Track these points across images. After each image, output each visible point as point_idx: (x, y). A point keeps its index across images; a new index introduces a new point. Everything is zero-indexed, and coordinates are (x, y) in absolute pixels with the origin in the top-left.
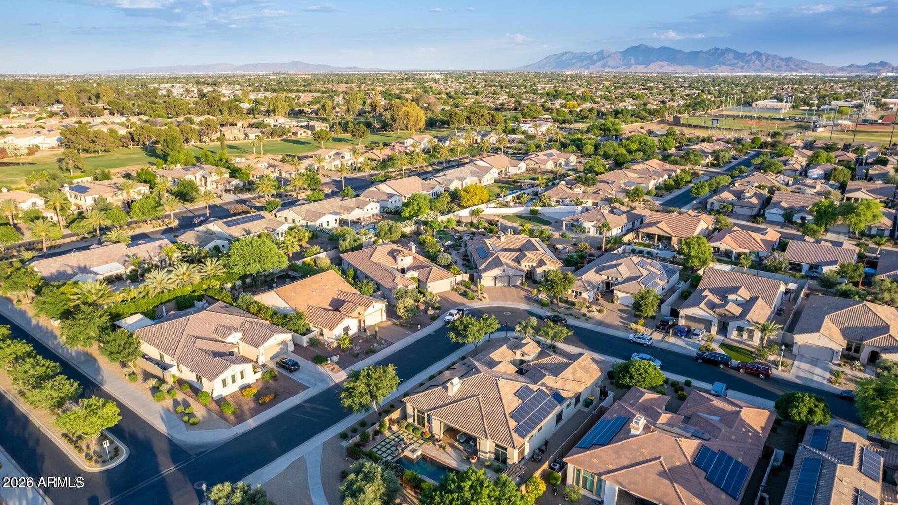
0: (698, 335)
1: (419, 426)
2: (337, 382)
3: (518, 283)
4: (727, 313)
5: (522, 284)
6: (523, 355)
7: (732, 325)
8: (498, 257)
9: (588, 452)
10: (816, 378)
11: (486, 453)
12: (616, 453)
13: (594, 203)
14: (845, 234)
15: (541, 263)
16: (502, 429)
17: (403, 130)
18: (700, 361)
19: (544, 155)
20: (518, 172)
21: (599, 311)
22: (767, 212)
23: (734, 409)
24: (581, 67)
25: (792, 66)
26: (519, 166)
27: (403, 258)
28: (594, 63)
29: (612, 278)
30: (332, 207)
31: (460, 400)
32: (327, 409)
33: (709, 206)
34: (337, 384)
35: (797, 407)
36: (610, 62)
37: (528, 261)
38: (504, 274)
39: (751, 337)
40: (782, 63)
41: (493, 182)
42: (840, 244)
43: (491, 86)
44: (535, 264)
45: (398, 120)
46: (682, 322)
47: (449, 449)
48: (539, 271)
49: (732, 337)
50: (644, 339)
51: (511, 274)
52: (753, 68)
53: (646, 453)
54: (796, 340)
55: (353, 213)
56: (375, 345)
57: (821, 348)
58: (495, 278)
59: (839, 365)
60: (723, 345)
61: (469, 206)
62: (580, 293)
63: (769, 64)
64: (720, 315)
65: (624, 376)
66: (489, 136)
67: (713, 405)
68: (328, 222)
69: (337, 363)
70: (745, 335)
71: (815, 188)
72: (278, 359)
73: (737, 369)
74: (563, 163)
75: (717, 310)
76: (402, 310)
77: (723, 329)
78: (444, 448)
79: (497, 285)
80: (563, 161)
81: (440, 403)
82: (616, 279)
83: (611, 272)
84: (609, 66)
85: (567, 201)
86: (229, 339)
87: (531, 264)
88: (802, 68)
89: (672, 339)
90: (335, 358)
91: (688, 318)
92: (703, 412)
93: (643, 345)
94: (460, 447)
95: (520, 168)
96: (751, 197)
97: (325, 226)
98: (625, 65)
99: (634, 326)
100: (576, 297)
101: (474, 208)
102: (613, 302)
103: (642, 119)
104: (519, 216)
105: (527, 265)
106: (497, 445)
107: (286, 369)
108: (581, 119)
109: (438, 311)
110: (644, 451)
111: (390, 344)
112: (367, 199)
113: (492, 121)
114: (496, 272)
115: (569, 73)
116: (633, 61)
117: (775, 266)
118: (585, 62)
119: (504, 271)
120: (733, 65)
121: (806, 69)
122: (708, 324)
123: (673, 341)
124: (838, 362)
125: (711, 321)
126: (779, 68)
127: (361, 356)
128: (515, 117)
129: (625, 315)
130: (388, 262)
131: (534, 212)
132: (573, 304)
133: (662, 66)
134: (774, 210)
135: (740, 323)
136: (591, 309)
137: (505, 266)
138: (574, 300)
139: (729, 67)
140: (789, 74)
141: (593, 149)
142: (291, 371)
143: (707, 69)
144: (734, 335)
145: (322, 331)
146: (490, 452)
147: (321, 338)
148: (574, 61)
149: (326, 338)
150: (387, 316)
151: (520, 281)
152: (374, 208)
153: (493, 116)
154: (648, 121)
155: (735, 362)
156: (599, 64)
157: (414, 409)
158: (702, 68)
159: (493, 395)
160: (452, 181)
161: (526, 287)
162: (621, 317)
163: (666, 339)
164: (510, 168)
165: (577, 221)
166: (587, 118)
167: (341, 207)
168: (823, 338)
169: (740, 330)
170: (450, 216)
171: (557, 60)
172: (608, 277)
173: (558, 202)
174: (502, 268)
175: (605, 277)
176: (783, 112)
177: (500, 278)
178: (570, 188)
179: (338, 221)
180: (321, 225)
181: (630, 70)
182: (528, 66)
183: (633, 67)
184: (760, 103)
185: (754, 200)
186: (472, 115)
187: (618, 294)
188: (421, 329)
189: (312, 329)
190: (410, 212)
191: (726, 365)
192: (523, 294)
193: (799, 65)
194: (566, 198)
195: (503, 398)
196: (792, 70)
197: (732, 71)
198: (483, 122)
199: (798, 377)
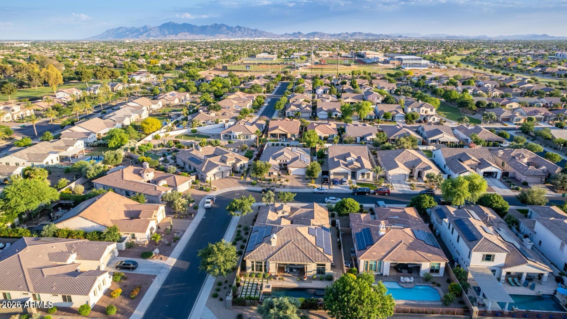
0: (346, 182)
1: (257, 272)
2: (172, 265)
3: (228, 175)
4: (355, 167)
5: (230, 175)
6: (283, 213)
7: (359, 173)
8: (209, 161)
9: (368, 251)
10: (406, 189)
11: (312, 272)
12: (381, 246)
13: (226, 121)
14: (357, 120)
15: (238, 160)
16: (318, 254)
17: (39, 86)
18: (356, 194)
19: (170, 95)
20: (159, 107)
21: (287, 181)
22: (318, 114)
23: (402, 210)
24: (133, 37)
25: (258, 34)
26: (158, 103)
27: (148, 174)
28: (141, 34)
29: (283, 161)
30: (47, 148)
31: (282, 247)
32: (183, 284)
33: (286, 115)
34: (173, 267)
35: (425, 202)
36: (152, 34)
37: (230, 160)
38: (219, 171)
39: (368, 177)
40: (253, 33)
41: (148, 116)
42: (357, 125)
43: (81, 52)
44: (234, 162)
45: (34, 79)
46: (332, 177)
47: (285, 279)
48: (238, 165)
49: (359, 179)
50: (324, 190)
51: (224, 170)
52: (238, 35)
53: (394, 241)
54: (389, 174)
55: (68, 150)
56: (175, 234)
57: (400, 174)
58: (215, 175)
59: (409, 181)
60: (358, 184)
61: (150, 134)
62: (272, 173)
63: (246, 33)
64: (351, 169)
65: (343, 209)
66: (117, 86)
67: (391, 212)
68: (52, 160)
69: (160, 254)
70: (366, 176)
71: (329, 99)
72: (114, 264)
73: (374, 193)
74: (183, 99)
75: (350, 167)
76: (181, 207)
77: (354, 175)
78: (282, 279)
79: (216, 179)
80: (183, 98)
81: (271, 253)
82: (286, 161)
83: (281, 157)
84: (152, 36)
85: (210, 122)
86: (69, 261)
87: (232, 162)
88: (263, 35)
89: (334, 187)
90: (157, 251)
91: (335, 174)
92: (390, 216)
93: (323, 193)
94: (289, 275)
95: (159, 105)
96: (306, 107)
97: (50, 164)
98: (163, 35)
99: (310, 184)
100: (270, 175)
101: (154, 134)
102: (289, 175)
103: (204, 68)
104: (187, 135)
105: (230, 163)
106: (318, 265)
107: (129, 269)
108: (166, 70)
109: (194, 203)
110: (392, 240)
111: (184, 231)
112: (72, 139)
113: (112, 75)
114: (215, 170)
115: (128, 41)
116: (167, 33)
117: (349, 141)
118: (135, 34)
119: (219, 169)
120: (227, 34)
121: (265, 36)
122: (346, 175)
123: (335, 188)
124: (408, 180)
125: (347, 173)
126: (251, 36)
127: (173, 244)
128: (122, 72)
129: (301, 180)
130: (136, 178)
131: (194, 131)
132: (270, 180)
133: (185, 35)
134: (321, 113)
135: (362, 171)
136: (281, 181)
137: (220, 166)
138: (269, 178)
139: (225, 35)
140: (258, 39)
141: (196, 89)
142: (133, 269)
143: (212, 37)
144: (360, 178)
145: (134, 235)
146: (314, 270)
147: (134, 240)
148: (127, 33)
149: (138, 240)
150: (166, 214)
151: (229, 174)
152: (80, 145)
153: (113, 72)
154: (207, 69)
155: (372, 191)
156: (145, 34)
157: (253, 262)
158: (210, 36)
159: (299, 237)
160: (123, 119)
161: (234, 177)
162: (300, 182)
163: (331, 187)
164: (152, 105)
165: (231, 132)
166: (170, 69)
167: (55, 147)
168: (401, 170)
169: (363, 174)
170: (142, 142)
171: (115, 33)
172: (281, 161)
173: (204, 123)
174: (218, 167)
175: (279, 161)
176: (274, 60)
177: (217, 174)
178: (207, 114)
179: (59, 158)
180: (47, 163)
181: (166, 39)
182: (94, 37)
183: (168, 36)
184: (259, 56)
185: (308, 108)
186: (98, 72)
187: (291, 169)
188: (194, 216)
189: (124, 236)
190: (114, 143)
191: (369, 193)
192: (236, 181)
193: (261, 34)
194: (209, 120)
195: (307, 237)
196: (258, 37)
197: (227, 37)
198: (107, 76)
199: (399, 191)
